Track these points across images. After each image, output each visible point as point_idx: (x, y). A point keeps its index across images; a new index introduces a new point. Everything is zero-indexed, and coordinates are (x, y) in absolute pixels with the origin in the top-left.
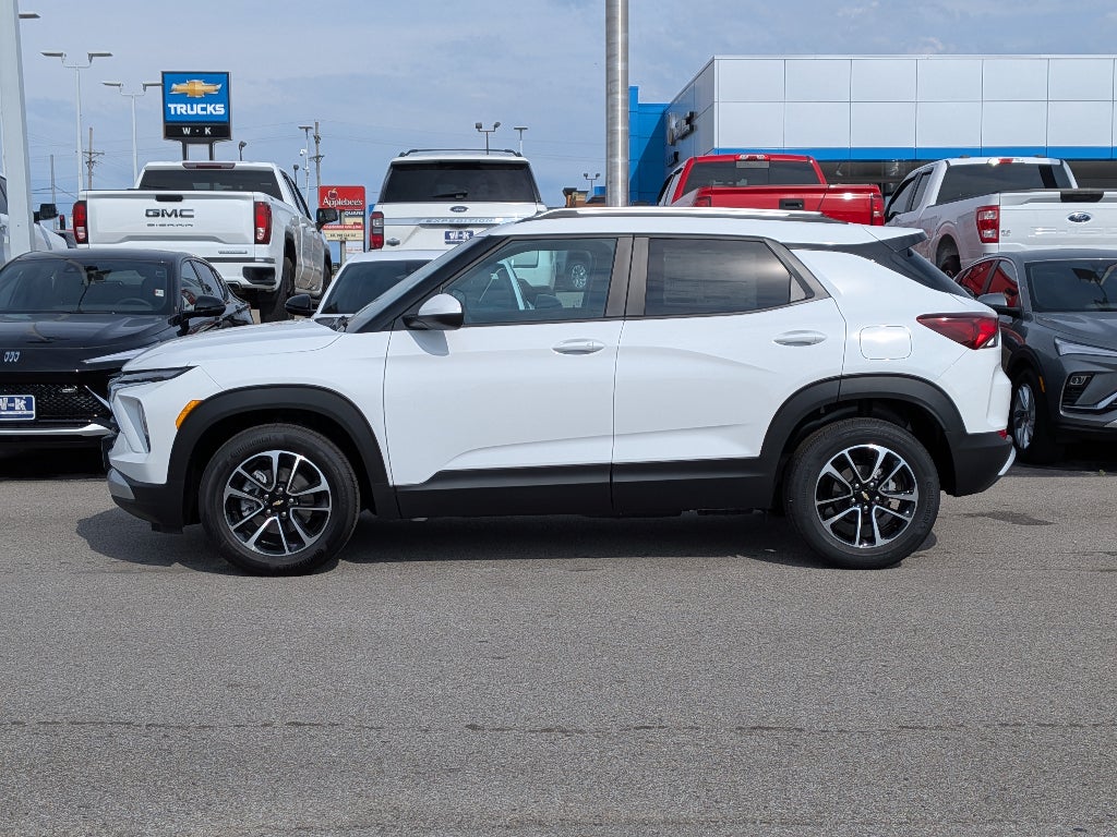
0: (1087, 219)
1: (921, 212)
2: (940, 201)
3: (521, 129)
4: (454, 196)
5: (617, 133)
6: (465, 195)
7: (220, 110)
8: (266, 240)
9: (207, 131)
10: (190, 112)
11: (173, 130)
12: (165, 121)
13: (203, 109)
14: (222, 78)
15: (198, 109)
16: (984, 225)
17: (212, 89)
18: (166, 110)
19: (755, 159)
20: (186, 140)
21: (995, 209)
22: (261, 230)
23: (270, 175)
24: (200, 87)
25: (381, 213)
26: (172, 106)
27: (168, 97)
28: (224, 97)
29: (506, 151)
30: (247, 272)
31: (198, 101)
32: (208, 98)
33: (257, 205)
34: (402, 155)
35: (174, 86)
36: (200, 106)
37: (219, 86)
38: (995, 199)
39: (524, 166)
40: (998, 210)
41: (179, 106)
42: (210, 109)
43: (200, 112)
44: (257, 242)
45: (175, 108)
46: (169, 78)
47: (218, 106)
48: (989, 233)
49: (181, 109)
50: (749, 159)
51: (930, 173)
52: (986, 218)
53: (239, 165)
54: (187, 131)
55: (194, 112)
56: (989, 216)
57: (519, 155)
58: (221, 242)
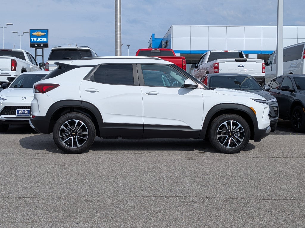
0: (243, 66)
1: (203, 64)
2: (208, 61)
3: (128, 46)
4: (68, 58)
5: (118, 42)
6: (71, 58)
7: (45, 40)
8: (15, 70)
9: (42, 45)
10: (37, 40)
11: (32, 45)
12: (30, 43)
13: (41, 39)
14: (46, 31)
15: (39, 39)
16: (215, 68)
17: (43, 34)
18: (31, 39)
19: (157, 50)
20: (36, 48)
21: (218, 63)
22: (13, 67)
23: (22, 53)
24: (40, 33)
25: (48, 63)
26: (32, 39)
27: (31, 36)
28: (47, 36)
29: (86, 47)
30: (9, 79)
31: (40, 37)
32: (42, 37)
33: (12, 60)
34: (56, 47)
35: (33, 33)
36: (40, 38)
37: (45, 33)
38: (218, 61)
39: (89, 50)
40: (219, 64)
41: (34, 38)
42: (43, 39)
43: (40, 40)
44: (12, 70)
45: (33, 39)
46: (32, 31)
47: (45, 39)
48: (216, 70)
49: (35, 39)
50: (155, 50)
51: (206, 54)
52: (216, 66)
53: (13, 50)
54: (36, 45)
55: (38, 40)
56: (216, 65)
57: (88, 48)
58: (2, 70)
